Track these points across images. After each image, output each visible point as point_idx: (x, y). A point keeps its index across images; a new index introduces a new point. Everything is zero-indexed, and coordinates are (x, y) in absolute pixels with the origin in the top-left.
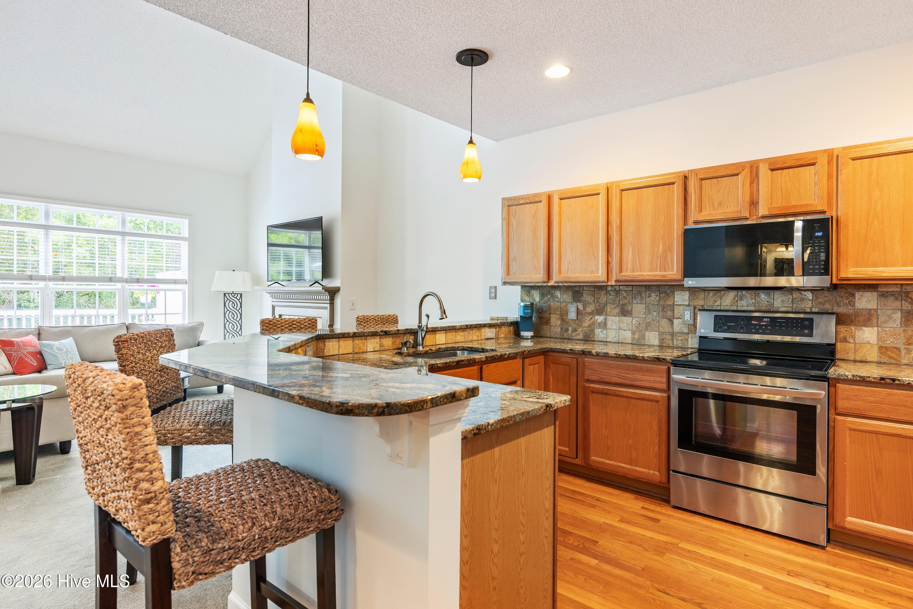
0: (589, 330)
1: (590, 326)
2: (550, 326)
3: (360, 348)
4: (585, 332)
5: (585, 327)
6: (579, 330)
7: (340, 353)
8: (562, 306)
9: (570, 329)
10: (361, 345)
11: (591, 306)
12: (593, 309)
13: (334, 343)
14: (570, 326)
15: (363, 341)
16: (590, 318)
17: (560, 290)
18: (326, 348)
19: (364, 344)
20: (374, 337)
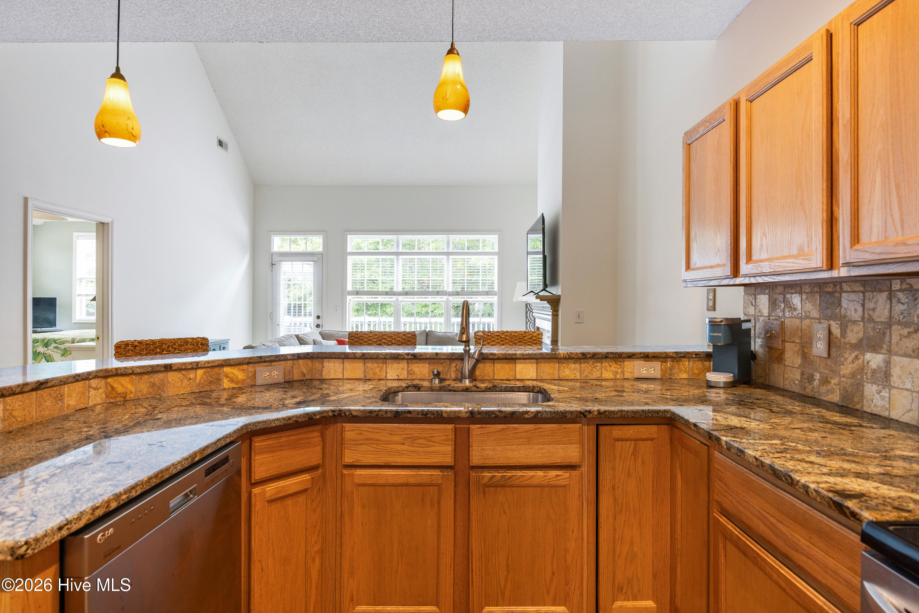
0: (852, 385)
1: (853, 375)
2: (785, 365)
3: (375, 374)
4: (845, 388)
5: (844, 377)
6: (833, 382)
7: (345, 377)
8: (804, 327)
9: (817, 376)
10: (377, 370)
11: (856, 328)
12: (861, 335)
13: (336, 364)
14: (816, 371)
15: (381, 365)
16: (853, 355)
17: (801, 293)
18: (324, 369)
19: (382, 368)
20: (398, 361)
